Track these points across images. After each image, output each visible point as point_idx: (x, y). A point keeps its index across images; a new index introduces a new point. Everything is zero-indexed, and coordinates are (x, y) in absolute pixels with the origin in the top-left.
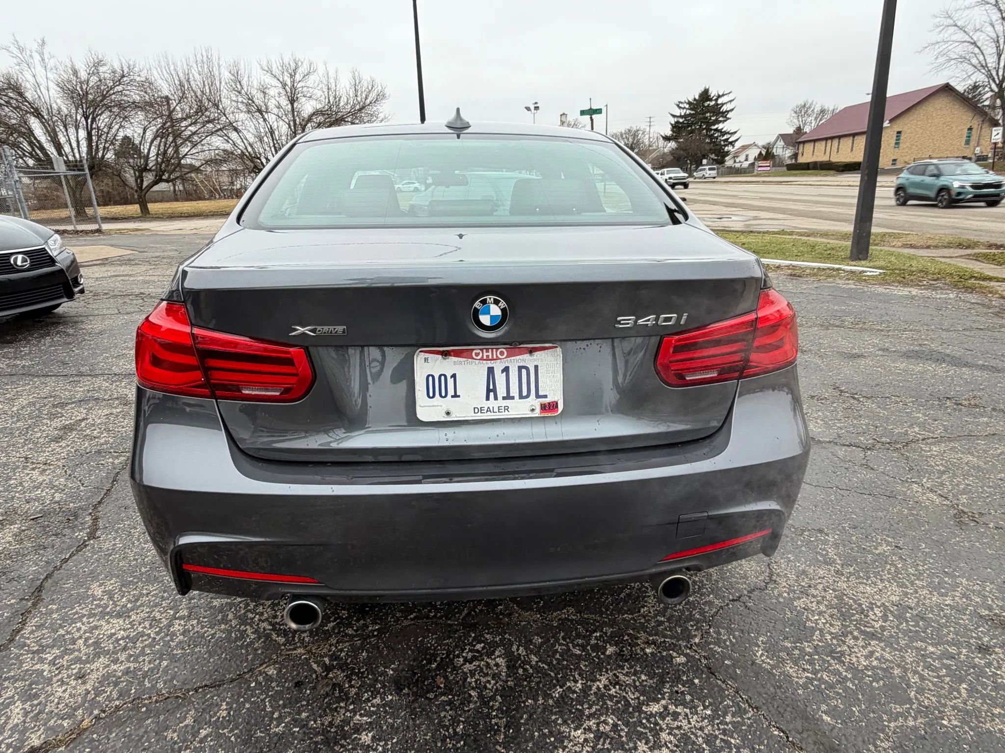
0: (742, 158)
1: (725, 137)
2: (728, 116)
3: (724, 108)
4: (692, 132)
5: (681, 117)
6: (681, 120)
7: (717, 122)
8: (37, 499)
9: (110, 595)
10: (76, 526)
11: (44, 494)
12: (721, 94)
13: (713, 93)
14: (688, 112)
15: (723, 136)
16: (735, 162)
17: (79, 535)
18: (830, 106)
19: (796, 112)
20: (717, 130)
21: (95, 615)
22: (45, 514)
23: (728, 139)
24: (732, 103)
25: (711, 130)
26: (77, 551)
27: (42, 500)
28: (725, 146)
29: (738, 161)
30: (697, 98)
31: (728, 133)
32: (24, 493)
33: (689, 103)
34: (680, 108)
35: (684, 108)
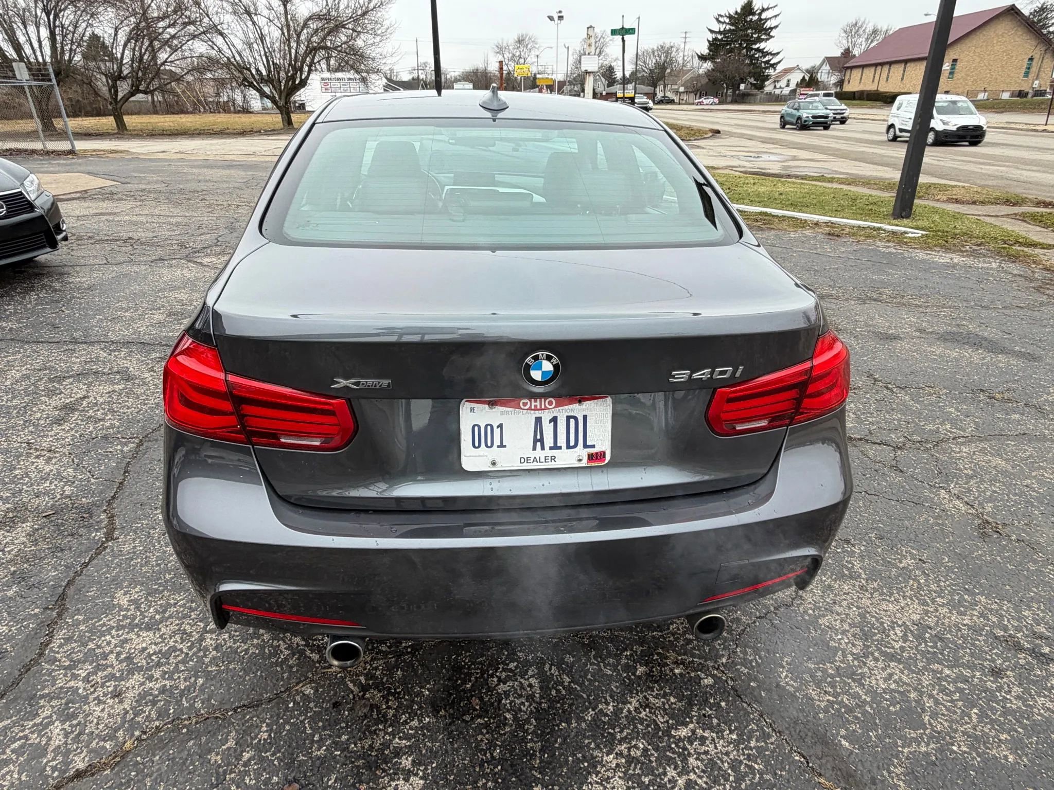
0: (783, 83)
1: (767, 59)
2: (771, 34)
3: (768, 24)
4: (731, 51)
5: (720, 32)
6: (720, 37)
7: (759, 40)
8: (47, 493)
9: (136, 603)
10: (91, 525)
11: (53, 487)
12: (765, 7)
13: (757, 5)
14: (728, 27)
15: (765, 57)
16: (775, 87)
17: (96, 535)
18: (883, 26)
19: (845, 32)
20: (758, 50)
21: (123, 627)
22: (58, 511)
23: (769, 61)
24: (778, 18)
25: (752, 49)
26: (97, 554)
27: (53, 494)
28: (766, 68)
29: (778, 87)
30: (739, 11)
31: (771, 54)
32: (32, 485)
33: (730, 17)
34: (719, 22)
35: (724, 22)
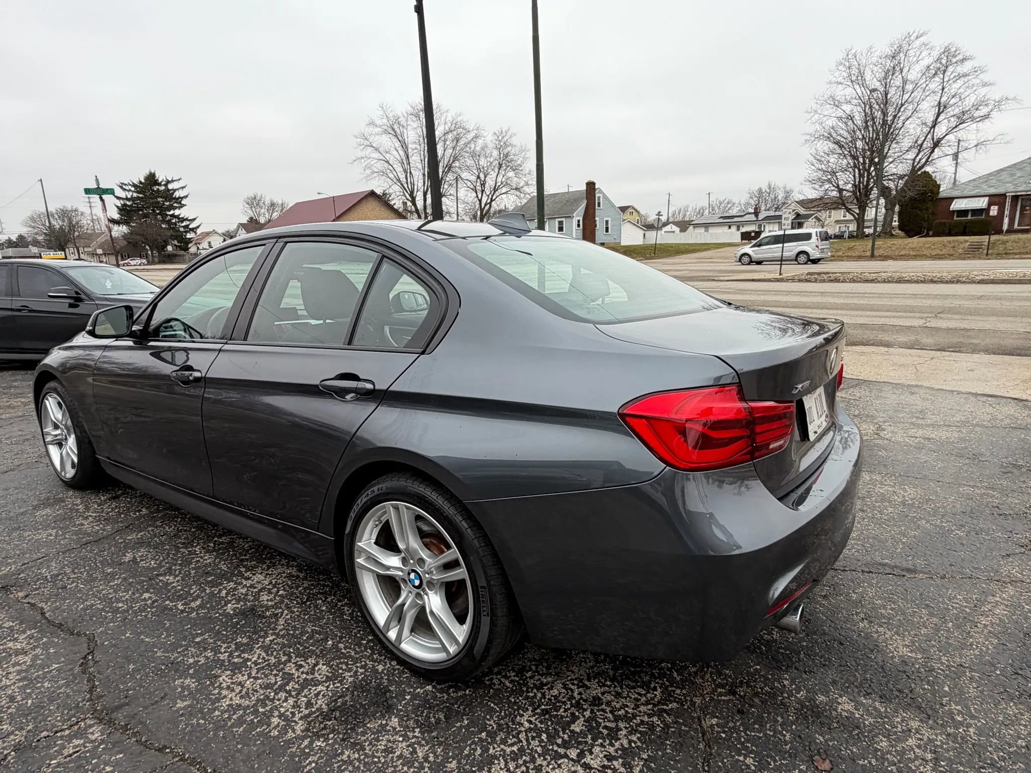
0: (204, 245)
1: (184, 224)
2: (182, 202)
3: (177, 194)
4: (146, 216)
5: (127, 199)
6: (129, 203)
7: (172, 207)
12: (170, 180)
13: (160, 177)
14: (135, 195)
15: (182, 222)
16: (198, 248)
18: (278, 200)
19: (248, 204)
20: (173, 216)
23: (188, 225)
24: (184, 189)
25: (167, 215)
28: (186, 232)
29: (201, 248)
30: (143, 181)
31: (187, 219)
33: (134, 185)
34: (124, 190)
35: (130, 190)
